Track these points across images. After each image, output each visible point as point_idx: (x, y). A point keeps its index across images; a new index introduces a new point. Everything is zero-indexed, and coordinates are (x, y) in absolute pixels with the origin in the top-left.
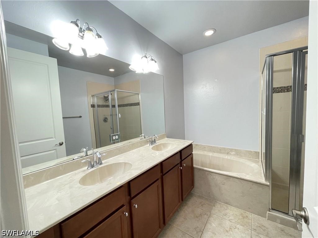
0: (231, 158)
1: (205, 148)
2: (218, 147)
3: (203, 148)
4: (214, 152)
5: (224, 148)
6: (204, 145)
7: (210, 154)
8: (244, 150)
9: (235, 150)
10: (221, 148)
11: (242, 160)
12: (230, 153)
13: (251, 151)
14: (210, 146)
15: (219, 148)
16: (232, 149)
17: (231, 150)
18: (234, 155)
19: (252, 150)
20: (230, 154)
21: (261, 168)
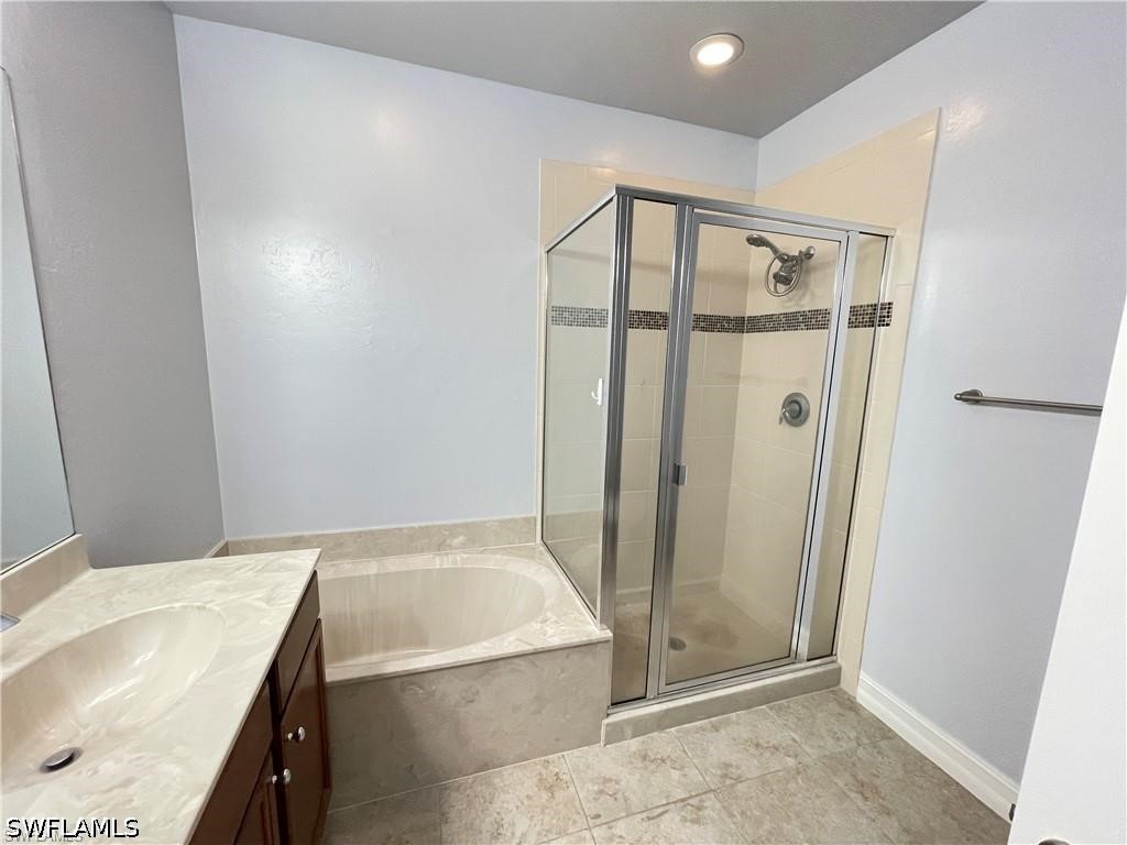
0: (455, 562)
1: (340, 545)
2: (400, 529)
3: (331, 549)
4: (385, 554)
5: (427, 527)
6: (339, 531)
7: (371, 568)
8: (494, 521)
9: (466, 525)
10: (413, 528)
11: (492, 562)
12: (448, 541)
13: (515, 521)
14: (365, 533)
15: (406, 531)
16: (456, 526)
17: (453, 530)
18: (463, 546)
19: (517, 516)
20: (449, 546)
21: (557, 575)
